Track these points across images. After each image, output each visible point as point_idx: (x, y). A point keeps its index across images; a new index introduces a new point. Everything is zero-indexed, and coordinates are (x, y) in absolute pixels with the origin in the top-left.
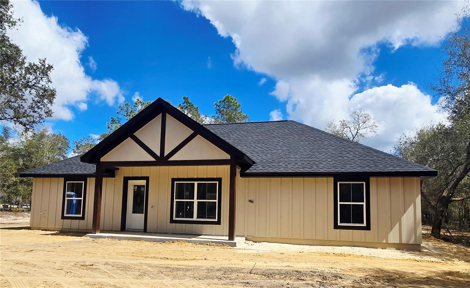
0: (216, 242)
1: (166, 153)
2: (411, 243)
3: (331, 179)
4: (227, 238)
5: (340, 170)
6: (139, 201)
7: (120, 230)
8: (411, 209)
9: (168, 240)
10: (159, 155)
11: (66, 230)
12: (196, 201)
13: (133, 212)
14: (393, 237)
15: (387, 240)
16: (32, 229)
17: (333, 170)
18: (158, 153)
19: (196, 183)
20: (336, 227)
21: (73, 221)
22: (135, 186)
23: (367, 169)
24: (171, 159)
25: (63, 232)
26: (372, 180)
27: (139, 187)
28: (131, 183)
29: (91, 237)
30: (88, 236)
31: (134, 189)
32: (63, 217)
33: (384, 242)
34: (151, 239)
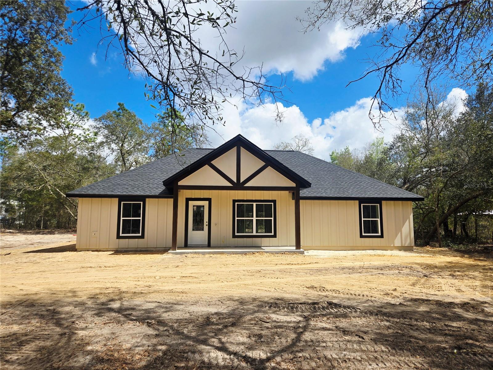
0: (288, 252)
1: (242, 180)
2: (406, 245)
3: (357, 202)
4: (295, 248)
5: (363, 196)
6: (198, 219)
7: (183, 246)
8: (407, 223)
9: (249, 252)
10: (236, 182)
11: (122, 249)
12: (255, 219)
13: (193, 230)
14: (397, 243)
15: (394, 244)
16: (78, 250)
17: (359, 196)
18: (235, 180)
19: (255, 204)
20: (361, 236)
21: (130, 240)
22: (194, 206)
23: (381, 196)
24: (246, 185)
25: (118, 252)
26: (384, 203)
27: (199, 207)
28: (191, 203)
29: (173, 253)
30: (170, 253)
31: (193, 209)
32: (118, 237)
33: (392, 245)
34: (233, 252)
